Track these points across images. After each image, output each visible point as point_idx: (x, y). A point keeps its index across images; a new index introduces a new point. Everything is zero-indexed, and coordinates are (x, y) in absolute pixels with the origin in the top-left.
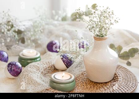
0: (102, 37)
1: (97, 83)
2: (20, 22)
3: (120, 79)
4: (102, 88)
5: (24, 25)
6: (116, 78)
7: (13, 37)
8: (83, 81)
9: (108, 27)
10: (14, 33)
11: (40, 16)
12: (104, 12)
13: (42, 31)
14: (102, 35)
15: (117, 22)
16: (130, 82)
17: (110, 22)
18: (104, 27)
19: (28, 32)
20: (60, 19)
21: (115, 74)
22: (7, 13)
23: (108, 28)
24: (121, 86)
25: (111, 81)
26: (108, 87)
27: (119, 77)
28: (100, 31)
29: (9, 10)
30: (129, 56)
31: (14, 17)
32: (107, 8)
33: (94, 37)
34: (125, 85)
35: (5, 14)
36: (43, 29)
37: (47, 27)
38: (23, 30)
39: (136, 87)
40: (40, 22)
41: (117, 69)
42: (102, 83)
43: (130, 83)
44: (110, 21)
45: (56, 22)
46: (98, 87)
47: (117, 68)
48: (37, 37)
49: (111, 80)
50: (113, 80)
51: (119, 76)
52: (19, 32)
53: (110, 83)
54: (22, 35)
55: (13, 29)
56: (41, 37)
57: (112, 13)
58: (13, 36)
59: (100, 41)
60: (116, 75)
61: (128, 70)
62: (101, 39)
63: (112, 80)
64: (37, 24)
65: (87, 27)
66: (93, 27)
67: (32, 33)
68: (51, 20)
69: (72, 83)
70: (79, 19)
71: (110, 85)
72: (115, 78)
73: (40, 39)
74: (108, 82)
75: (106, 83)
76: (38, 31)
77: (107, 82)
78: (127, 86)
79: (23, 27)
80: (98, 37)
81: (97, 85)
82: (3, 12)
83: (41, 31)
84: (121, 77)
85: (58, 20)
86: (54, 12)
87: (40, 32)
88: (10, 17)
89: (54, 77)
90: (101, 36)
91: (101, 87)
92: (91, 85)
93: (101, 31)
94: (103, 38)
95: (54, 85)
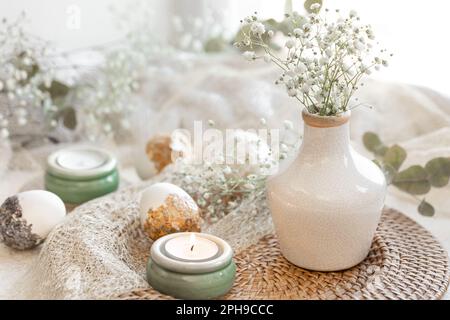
0: (331, 113)
1: (311, 271)
2: (65, 55)
3: (392, 260)
4: (327, 289)
5: (75, 67)
6: (379, 254)
7: (35, 108)
8: (264, 265)
9: (353, 82)
10: (39, 93)
11: (129, 36)
12: (340, 28)
13: (136, 85)
14: (331, 107)
15: (384, 63)
16: (426, 272)
17: (359, 64)
18: (337, 81)
19: (87, 91)
20: (198, 45)
21: (376, 242)
22: (16, 25)
23: (350, 86)
24: (392, 287)
25: (359, 265)
26: (349, 286)
27: (388, 253)
28: (322, 95)
29: (24, 14)
30: (427, 181)
31: (39, 39)
32: (351, 16)
33: (305, 116)
34: (408, 282)
35: (9, 28)
36: (140, 81)
37: (152, 71)
38: (70, 83)
39: (443, 288)
40: (129, 58)
41: (384, 224)
42: (327, 273)
43: (423, 274)
44: (360, 60)
45: (184, 57)
46: (312, 287)
47: (384, 219)
48: (119, 107)
49: (358, 262)
50: (368, 263)
51: (386, 248)
52: (58, 90)
53: (356, 272)
54: (68, 101)
55: (35, 80)
56: (131, 107)
57: (367, 32)
58: (38, 104)
59: (324, 130)
60: (378, 245)
61: (420, 227)
62: (326, 121)
63: (365, 260)
64: (119, 64)
65: (282, 79)
66: (301, 80)
67: (100, 94)
68: (168, 51)
69: (224, 271)
70: (252, 54)
71: (354, 281)
72: (373, 256)
73: (130, 113)
74: (351, 269)
75: (342, 272)
76: (121, 86)
77: (346, 270)
78: (414, 287)
79: (73, 73)
80: (316, 115)
81: (312, 279)
82: (4, 21)
83: (131, 86)
84: (393, 254)
85: (190, 49)
86: (177, 21)
87: (127, 89)
88: (27, 40)
89: (163, 249)
90: (328, 110)
91: (324, 285)
92: (290, 280)
93: (326, 94)
94: (333, 120)
95: (163, 277)
